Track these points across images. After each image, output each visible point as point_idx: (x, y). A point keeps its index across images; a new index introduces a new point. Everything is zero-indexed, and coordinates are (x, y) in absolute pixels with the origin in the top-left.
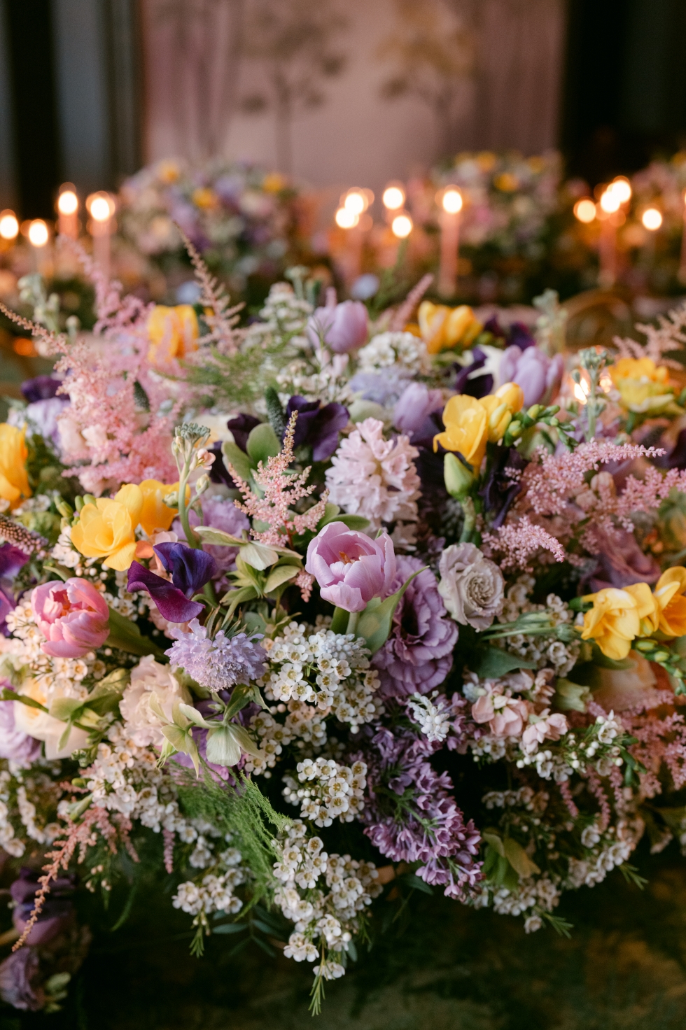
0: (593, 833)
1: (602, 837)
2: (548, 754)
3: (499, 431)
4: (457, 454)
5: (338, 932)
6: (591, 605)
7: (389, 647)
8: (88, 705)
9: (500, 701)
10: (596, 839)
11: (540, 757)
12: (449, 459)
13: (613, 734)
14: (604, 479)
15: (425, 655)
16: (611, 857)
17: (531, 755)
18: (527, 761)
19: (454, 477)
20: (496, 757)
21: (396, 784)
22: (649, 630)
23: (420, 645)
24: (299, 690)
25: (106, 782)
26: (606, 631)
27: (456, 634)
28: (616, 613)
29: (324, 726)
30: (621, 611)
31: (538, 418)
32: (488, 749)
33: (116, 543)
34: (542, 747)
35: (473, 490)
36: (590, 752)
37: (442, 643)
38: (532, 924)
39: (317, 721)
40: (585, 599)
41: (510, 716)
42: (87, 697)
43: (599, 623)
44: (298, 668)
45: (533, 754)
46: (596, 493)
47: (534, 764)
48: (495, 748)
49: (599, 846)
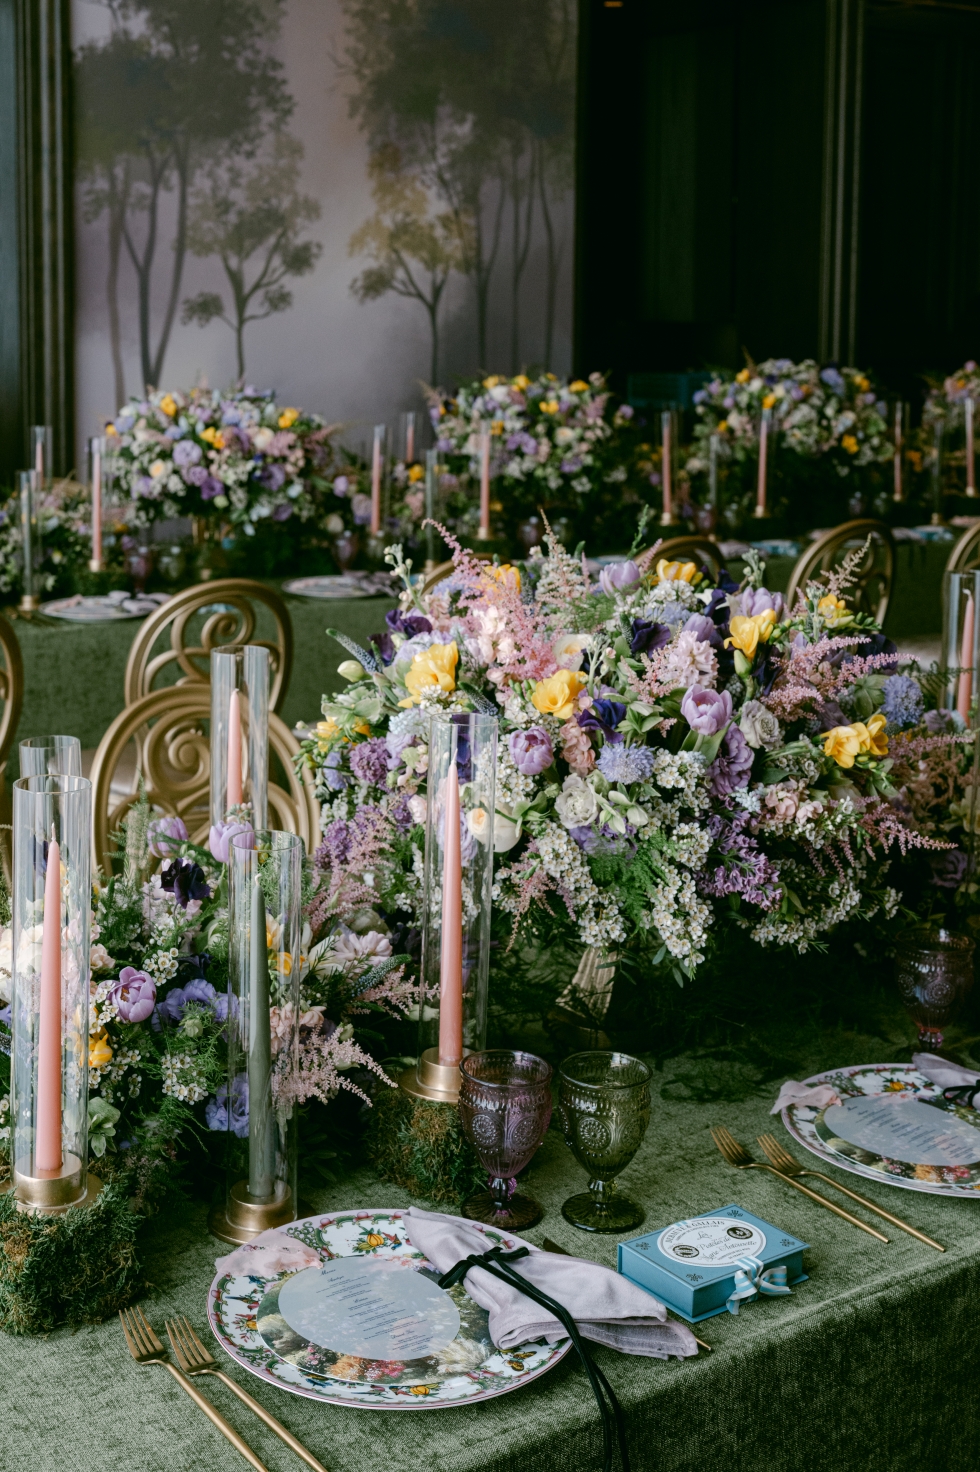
0: (835, 889)
1: (841, 891)
2: (813, 825)
3: (766, 636)
4: (741, 650)
5: (700, 934)
6: (826, 739)
7: (717, 763)
8: (531, 808)
9: (782, 794)
10: (838, 892)
11: (809, 826)
12: (737, 654)
13: (851, 808)
14: (826, 666)
15: (737, 768)
16: (848, 901)
17: (803, 827)
18: (800, 830)
19: (740, 665)
20: (778, 834)
21: (723, 848)
22: (865, 749)
23: (733, 762)
24: (677, 781)
25: (554, 850)
26: (839, 751)
27: (753, 755)
28: (845, 740)
29: (678, 814)
30: (848, 738)
31: (790, 626)
32: (774, 829)
33: (559, 704)
34: (809, 820)
35: (752, 671)
36: (838, 820)
37: (746, 761)
38: (802, 948)
39: (673, 810)
40: (823, 736)
41: (787, 802)
42: (530, 804)
43: (834, 747)
44: (675, 769)
45: (804, 826)
46: (822, 674)
47: (804, 832)
48: (777, 828)
49: (840, 896)
